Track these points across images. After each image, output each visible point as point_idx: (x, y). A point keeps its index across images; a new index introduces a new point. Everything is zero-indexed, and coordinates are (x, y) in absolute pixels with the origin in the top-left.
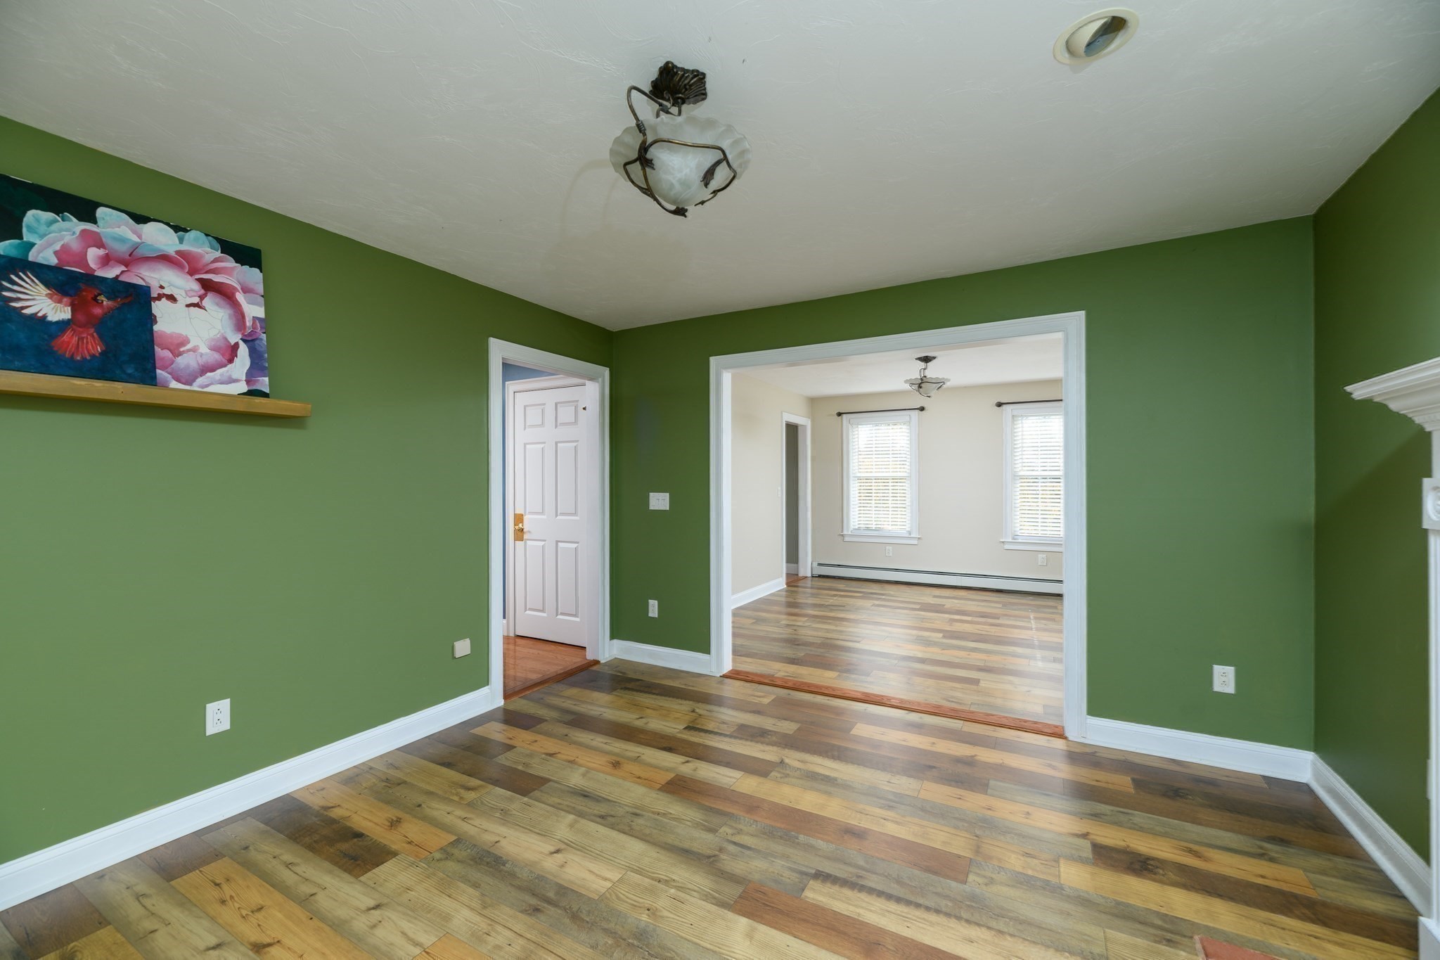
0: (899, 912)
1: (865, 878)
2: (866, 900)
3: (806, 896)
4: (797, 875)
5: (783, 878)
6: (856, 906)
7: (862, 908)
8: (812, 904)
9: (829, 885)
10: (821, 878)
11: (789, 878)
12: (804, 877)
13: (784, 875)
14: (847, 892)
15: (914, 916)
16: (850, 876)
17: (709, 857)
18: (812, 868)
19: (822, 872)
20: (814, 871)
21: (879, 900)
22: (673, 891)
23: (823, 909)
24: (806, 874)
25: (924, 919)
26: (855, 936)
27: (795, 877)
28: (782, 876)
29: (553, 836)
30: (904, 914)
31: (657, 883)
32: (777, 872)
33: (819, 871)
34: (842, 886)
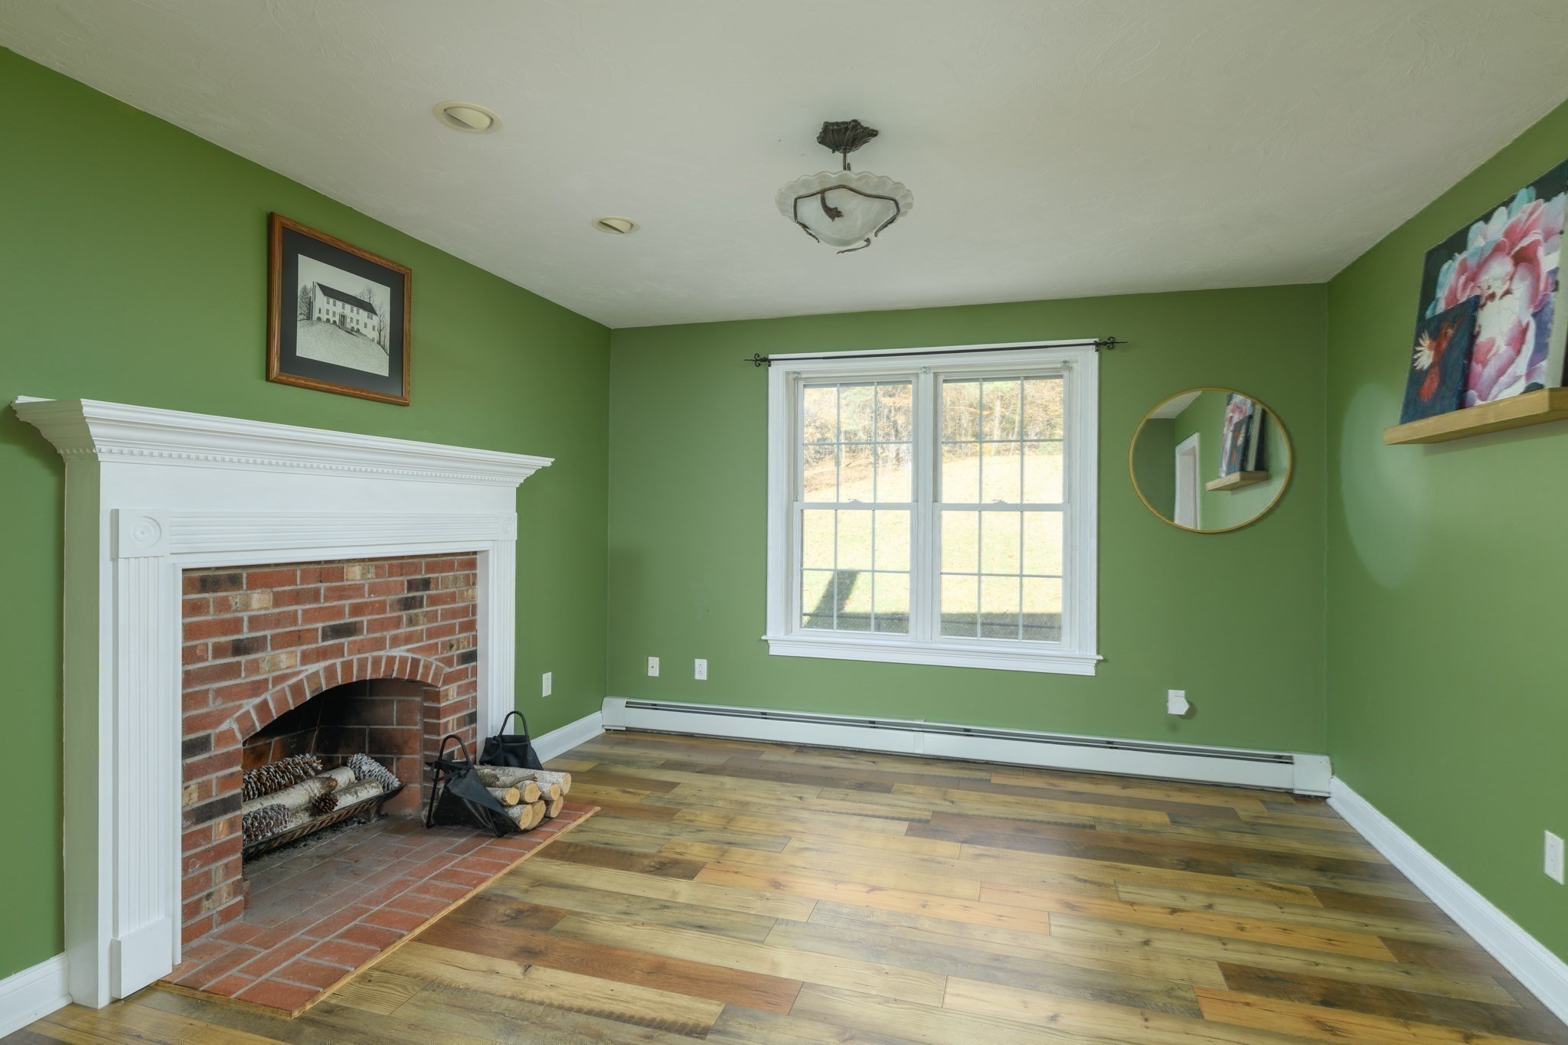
0: (615, 1003)
1: (641, 1037)
2: (649, 1011)
3: (719, 1005)
4: (730, 1029)
5: (748, 1023)
6: (663, 1003)
7: (655, 1002)
8: (711, 998)
9: (691, 1023)
10: (699, 1030)
11: (740, 1024)
12: (721, 1028)
13: (747, 1027)
14: (669, 1017)
15: (600, 1001)
16: (661, 1037)
17: (852, 1038)
18: (712, 1041)
19: (697, 1037)
20: (709, 1037)
21: (632, 1013)
22: (874, 993)
23: (701, 995)
24: (719, 1032)
25: (590, 999)
26: (670, 977)
27: (734, 1026)
28: (750, 1025)
29: (1088, 1039)
30: (610, 1001)
31: (897, 998)
32: (758, 1030)
33: (701, 1038)
34: (675, 1023)
